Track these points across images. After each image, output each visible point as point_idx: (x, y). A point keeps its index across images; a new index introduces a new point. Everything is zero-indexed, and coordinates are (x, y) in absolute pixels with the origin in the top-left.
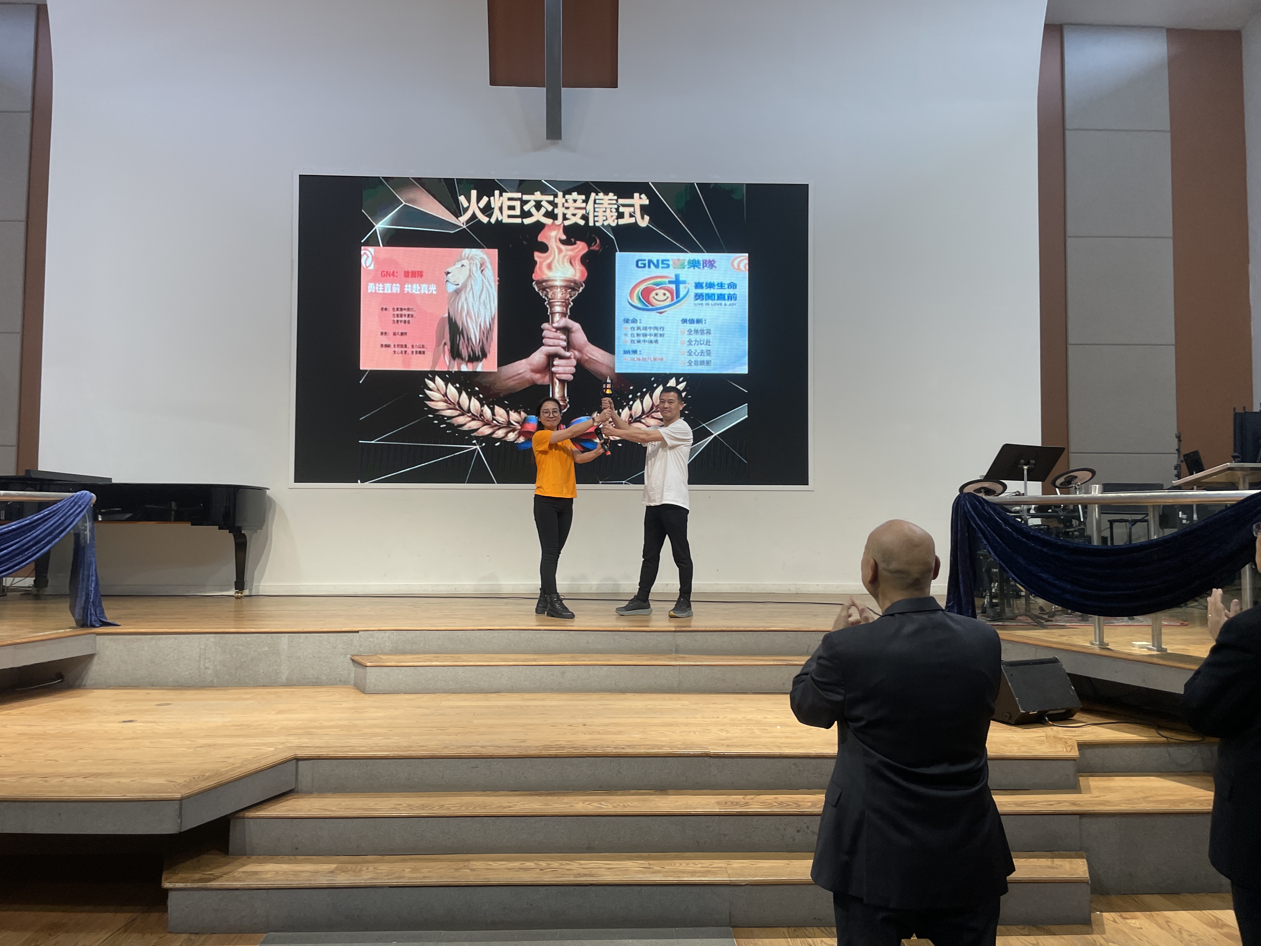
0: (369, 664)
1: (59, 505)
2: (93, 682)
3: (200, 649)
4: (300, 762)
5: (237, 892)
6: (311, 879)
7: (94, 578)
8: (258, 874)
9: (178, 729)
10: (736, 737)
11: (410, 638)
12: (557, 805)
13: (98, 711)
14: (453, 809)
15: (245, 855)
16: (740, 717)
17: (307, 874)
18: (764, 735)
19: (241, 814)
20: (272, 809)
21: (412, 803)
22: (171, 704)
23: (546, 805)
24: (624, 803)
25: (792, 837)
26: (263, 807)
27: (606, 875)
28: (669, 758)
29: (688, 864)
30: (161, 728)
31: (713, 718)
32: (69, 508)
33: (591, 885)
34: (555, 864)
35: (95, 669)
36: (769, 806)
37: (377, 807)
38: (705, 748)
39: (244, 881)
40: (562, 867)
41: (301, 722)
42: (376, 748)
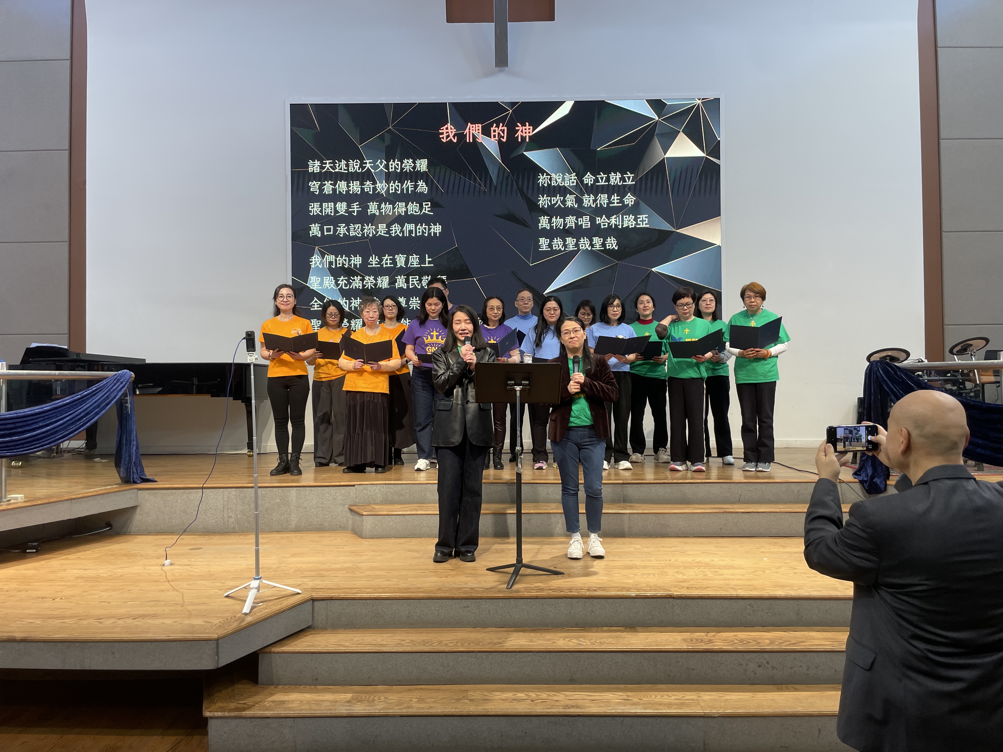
0: (365, 513)
1: (104, 382)
2: (137, 529)
3: (224, 501)
4: (315, 602)
5: (268, 720)
6: (331, 708)
7: (135, 443)
8: (284, 704)
9: (209, 571)
10: (693, 580)
11: (398, 491)
12: (540, 642)
13: (142, 556)
14: (450, 645)
15: (272, 685)
16: (690, 559)
17: (328, 704)
18: (716, 577)
19: (268, 650)
20: (294, 645)
21: (414, 638)
22: (202, 548)
23: (531, 641)
24: (600, 640)
25: (754, 671)
26: (287, 643)
27: (591, 707)
28: (637, 600)
29: (662, 696)
30: (195, 570)
31: (666, 560)
32: (113, 384)
33: (579, 716)
34: (544, 695)
35: (138, 519)
36: (731, 643)
37: (384, 643)
38: (668, 590)
39: (274, 710)
40: (550, 698)
41: (312, 565)
42: (380, 590)
